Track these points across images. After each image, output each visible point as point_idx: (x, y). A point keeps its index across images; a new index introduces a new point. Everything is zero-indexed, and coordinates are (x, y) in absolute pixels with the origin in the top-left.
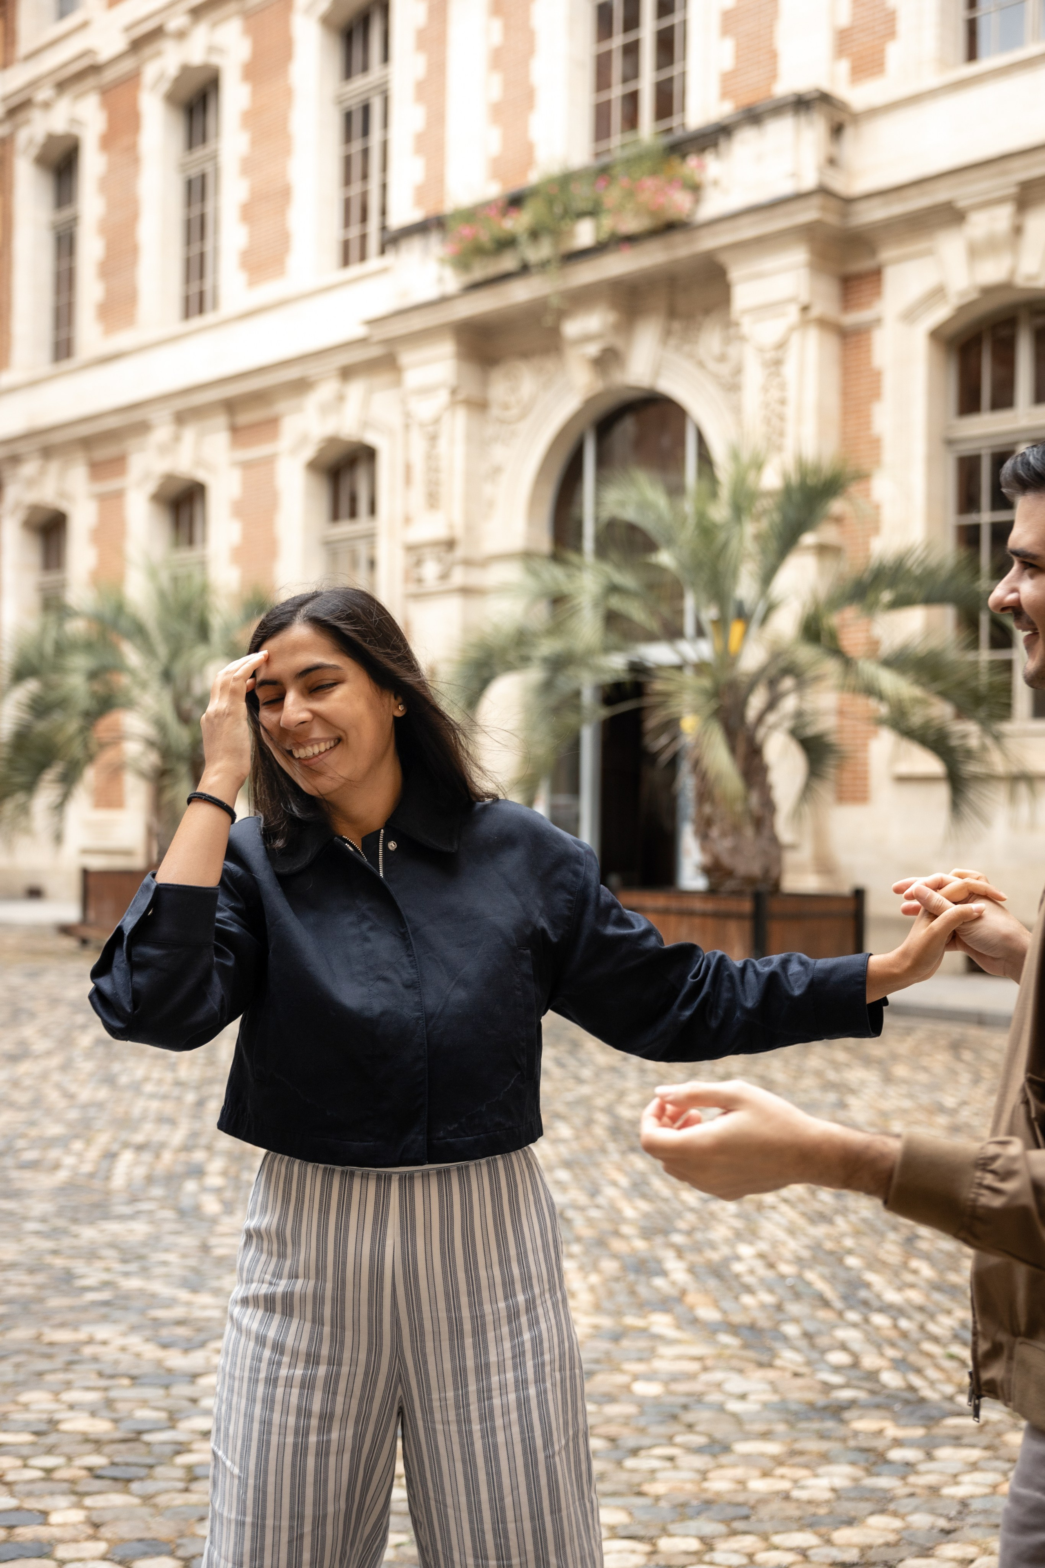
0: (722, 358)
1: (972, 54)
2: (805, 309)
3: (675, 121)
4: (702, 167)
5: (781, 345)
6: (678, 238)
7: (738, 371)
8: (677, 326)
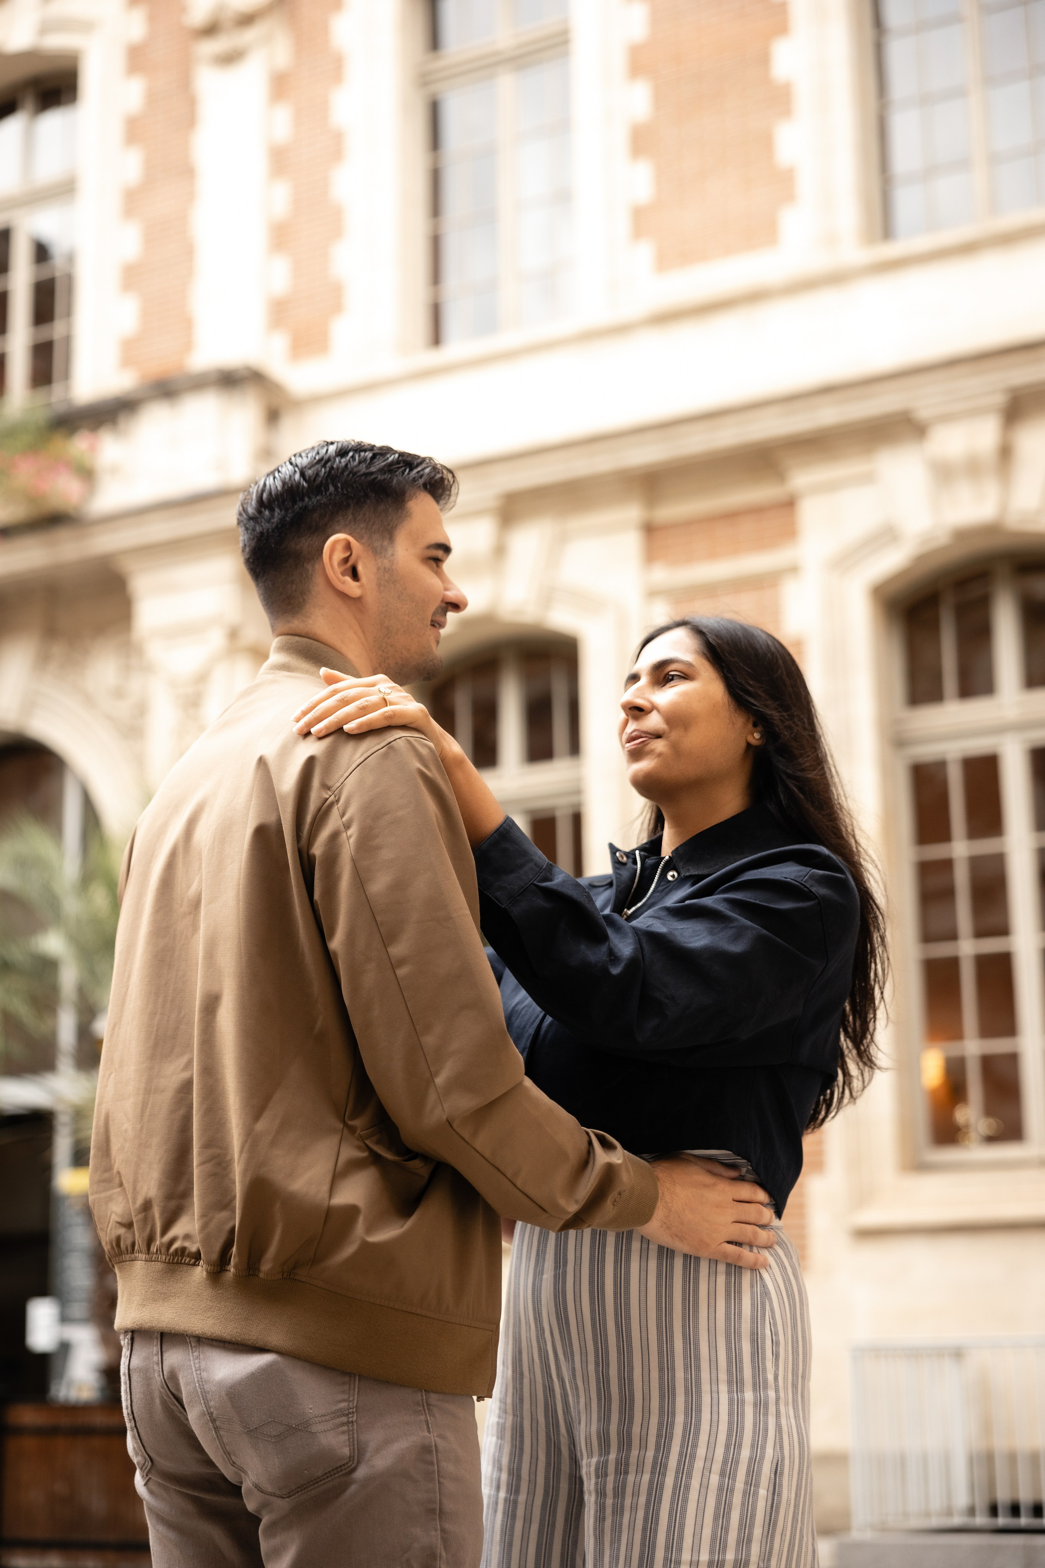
0: (119, 693)
1: (436, 338)
2: (233, 634)
3: (57, 391)
4: (92, 448)
5: (202, 678)
6: (62, 534)
7: (142, 709)
8: (58, 650)
